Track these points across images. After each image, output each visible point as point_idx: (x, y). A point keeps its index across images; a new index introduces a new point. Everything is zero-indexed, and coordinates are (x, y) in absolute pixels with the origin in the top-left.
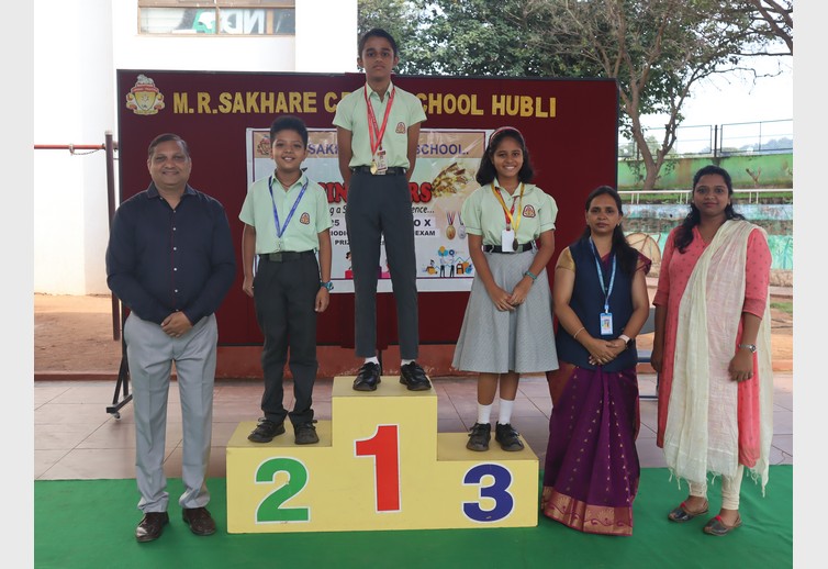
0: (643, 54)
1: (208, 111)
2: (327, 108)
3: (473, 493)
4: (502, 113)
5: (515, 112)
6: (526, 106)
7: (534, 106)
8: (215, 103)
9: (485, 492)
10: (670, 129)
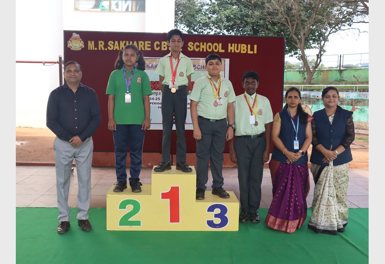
1: (103, 49)
2: (156, 48)
3: (211, 216)
4: (233, 51)
5: (238, 51)
6: (243, 48)
7: (247, 48)
8: (106, 46)
9: (216, 216)
10: (319, 56)
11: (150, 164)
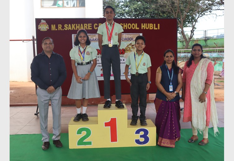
0: (184, 10)
1: (61, 29)
2: (95, 28)
3: (138, 136)
4: (144, 29)
5: (148, 28)
6: (151, 26)
7: (153, 26)
8: (63, 27)
9: (141, 136)
10: (192, 31)
11: (93, 102)
